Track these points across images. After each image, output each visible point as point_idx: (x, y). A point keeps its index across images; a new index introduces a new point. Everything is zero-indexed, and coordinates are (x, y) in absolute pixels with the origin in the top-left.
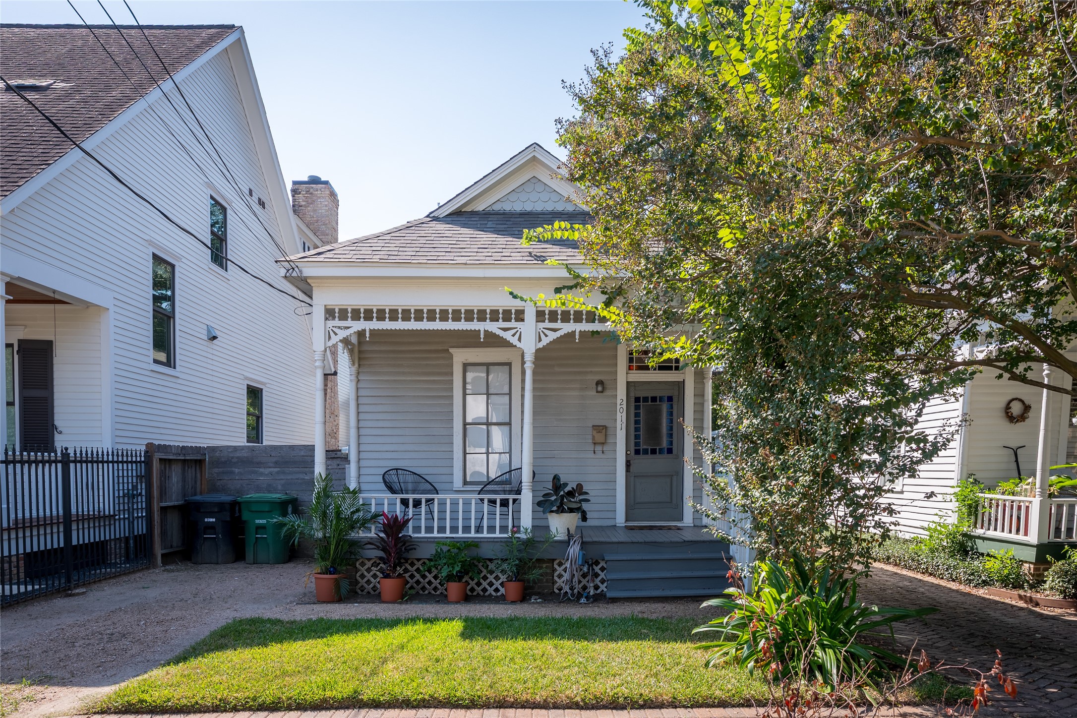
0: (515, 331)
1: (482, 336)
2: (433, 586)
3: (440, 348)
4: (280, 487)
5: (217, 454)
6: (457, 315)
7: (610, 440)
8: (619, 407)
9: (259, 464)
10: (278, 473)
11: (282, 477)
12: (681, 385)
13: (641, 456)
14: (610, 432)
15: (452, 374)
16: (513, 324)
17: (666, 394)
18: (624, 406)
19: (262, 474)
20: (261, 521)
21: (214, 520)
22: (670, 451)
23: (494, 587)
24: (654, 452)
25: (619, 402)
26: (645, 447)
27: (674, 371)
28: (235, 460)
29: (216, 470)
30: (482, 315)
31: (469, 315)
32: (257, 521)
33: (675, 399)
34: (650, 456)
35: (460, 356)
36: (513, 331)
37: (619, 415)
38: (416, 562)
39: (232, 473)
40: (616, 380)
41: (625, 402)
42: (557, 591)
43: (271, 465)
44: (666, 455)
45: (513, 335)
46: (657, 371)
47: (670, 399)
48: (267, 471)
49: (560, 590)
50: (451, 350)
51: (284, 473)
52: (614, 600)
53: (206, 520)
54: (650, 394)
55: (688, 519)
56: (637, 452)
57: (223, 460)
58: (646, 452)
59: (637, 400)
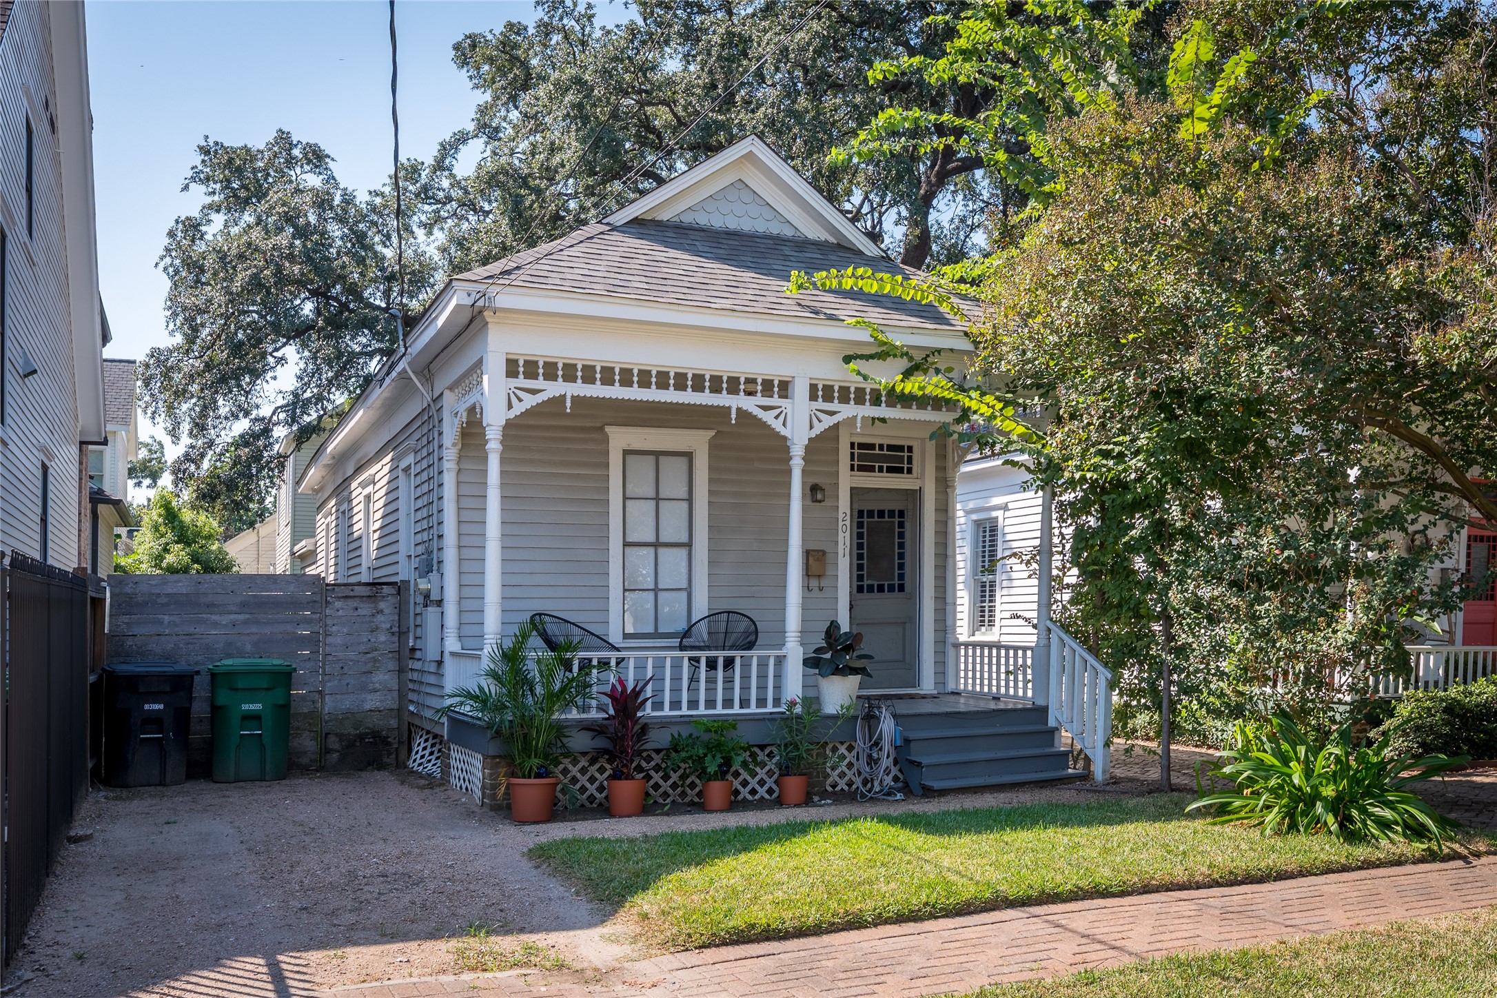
0: (778, 411)
1: (734, 416)
2: (661, 790)
3: (589, 425)
4: (248, 648)
5: (128, 590)
6: (698, 383)
7: (829, 572)
8: (841, 523)
9: (211, 607)
10: (245, 622)
11: (254, 630)
12: (915, 496)
13: (865, 595)
14: (829, 558)
15: (607, 466)
16: (775, 401)
17: (896, 507)
18: (848, 523)
19: (215, 625)
20: (252, 707)
21: (161, 707)
22: (901, 588)
23: (749, 788)
24: (881, 589)
25: (841, 516)
26: (870, 582)
27: (905, 475)
28: (164, 600)
29: (126, 619)
30: (733, 385)
31: (716, 384)
32: (245, 707)
33: (908, 515)
34: (876, 595)
35: (620, 438)
36: (777, 411)
37: (841, 535)
38: (654, 755)
39: (161, 623)
40: (837, 484)
41: (848, 517)
42: (829, 789)
43: (234, 609)
44: (896, 594)
45: (776, 417)
46: (885, 474)
47: (901, 514)
48: (225, 619)
49: (834, 786)
50: (608, 429)
51: (257, 622)
52: (943, 793)
53: (147, 707)
54: (876, 507)
55: (928, 684)
56: (860, 589)
57: (140, 599)
58: (871, 589)
59: (861, 514)
